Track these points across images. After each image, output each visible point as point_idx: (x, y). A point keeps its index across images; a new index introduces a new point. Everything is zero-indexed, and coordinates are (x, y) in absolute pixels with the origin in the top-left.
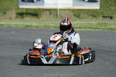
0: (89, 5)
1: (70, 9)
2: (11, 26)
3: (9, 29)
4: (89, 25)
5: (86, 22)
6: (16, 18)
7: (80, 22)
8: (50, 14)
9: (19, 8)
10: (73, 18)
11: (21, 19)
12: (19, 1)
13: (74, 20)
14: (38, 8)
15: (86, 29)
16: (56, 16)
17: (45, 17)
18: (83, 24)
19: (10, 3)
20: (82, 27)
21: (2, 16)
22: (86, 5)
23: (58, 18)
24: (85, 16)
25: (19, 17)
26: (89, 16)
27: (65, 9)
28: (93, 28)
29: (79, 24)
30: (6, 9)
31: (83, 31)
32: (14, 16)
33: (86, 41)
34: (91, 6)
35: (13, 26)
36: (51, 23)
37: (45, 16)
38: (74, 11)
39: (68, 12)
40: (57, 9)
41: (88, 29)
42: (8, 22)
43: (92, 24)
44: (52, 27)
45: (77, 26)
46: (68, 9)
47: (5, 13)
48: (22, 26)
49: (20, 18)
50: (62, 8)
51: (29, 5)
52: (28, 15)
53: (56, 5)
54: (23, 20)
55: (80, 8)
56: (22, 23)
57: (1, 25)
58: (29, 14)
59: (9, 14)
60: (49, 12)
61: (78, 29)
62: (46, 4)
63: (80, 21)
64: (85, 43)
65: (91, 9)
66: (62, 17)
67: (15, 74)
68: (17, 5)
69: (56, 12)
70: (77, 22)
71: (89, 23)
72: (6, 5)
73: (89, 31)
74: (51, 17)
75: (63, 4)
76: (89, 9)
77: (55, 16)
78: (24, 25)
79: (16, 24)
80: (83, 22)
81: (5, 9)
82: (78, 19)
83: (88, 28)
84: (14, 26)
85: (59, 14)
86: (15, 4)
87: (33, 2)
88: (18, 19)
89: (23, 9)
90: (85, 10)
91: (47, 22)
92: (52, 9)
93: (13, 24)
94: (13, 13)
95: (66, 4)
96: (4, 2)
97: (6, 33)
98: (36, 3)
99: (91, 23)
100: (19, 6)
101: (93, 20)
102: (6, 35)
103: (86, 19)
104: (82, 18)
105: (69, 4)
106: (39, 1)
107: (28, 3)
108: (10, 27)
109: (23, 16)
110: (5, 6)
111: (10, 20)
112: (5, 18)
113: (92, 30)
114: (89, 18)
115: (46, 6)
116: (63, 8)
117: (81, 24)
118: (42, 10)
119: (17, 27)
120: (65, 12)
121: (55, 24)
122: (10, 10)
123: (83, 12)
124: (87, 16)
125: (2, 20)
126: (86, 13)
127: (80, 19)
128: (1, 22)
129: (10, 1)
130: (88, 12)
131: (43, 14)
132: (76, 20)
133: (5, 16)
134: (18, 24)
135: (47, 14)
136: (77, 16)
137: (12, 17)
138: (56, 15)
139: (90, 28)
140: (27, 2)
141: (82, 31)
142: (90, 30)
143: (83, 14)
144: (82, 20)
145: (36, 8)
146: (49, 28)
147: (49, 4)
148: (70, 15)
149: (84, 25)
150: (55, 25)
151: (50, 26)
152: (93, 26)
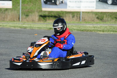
0: (112, 8)
1: (93, 12)
2: (34, 28)
3: (32, 32)
4: (113, 28)
5: (109, 26)
6: (39, 20)
7: (104, 26)
8: (73, 17)
9: (42, 11)
10: (96, 21)
11: (44, 22)
12: (41, 4)
13: (97, 23)
14: (60, 11)
15: (109, 33)
16: (79, 19)
17: (68, 20)
18: (106, 27)
19: (33, 6)
20: (105, 30)
21: (25, 18)
22: (109, 8)
23: (81, 21)
24: (108, 19)
25: (41, 19)
26: (113, 19)
27: (88, 12)
28: (116, 32)
29: (102, 27)
30: (29, 12)
31: (107, 34)
32: (37, 18)
33: (110, 44)
34: (114, 9)
35: (35, 29)
36: (74, 26)
37: (67, 18)
38: (97, 14)
39: (91, 15)
40: (80, 12)
41: (112, 33)
42: (31, 24)
43: (116, 27)
44: (75, 30)
45: (100, 29)
46: (91, 12)
47: (27, 16)
48: (45, 29)
49: (42, 21)
50: (85, 11)
51: (52, 8)
52: (50, 17)
53: (79, 7)
54: (46, 22)
55: (103, 11)
56: (44, 26)
57: (24, 28)
58: (52, 16)
59: (31, 17)
60: (72, 14)
61: (101, 32)
62: (69, 7)
63: (103, 24)
64: (108, 46)
65: (114, 12)
66: (85, 20)
67: (38, 76)
68: (40, 8)
69: (79, 15)
70: (101, 25)
71: (113, 26)
72: (28, 7)
73: (112, 34)
74: (73, 20)
75: (86, 7)
76: (112, 12)
77: (77, 19)
78: (46, 28)
79: (39, 26)
80: (107, 25)
81: (27, 11)
82: (101, 22)
83: (111, 31)
84: (37, 29)
85: (82, 17)
86: (38, 6)
87: (56, 4)
88: (41, 21)
89: (45, 11)
90: (108, 13)
91: (70, 25)
92: (75, 12)
93: (36, 27)
94: (35, 15)
95: (89, 7)
96: (27, 4)
97: (29, 36)
98: (58, 6)
99: (114, 26)
100: (42, 9)
101: (116, 23)
102: (29, 38)
103: (109, 22)
104: (105, 22)
105: (92, 7)
106: (62, 4)
107: (51, 6)
108: (32, 29)
109: (45, 18)
110: (28, 9)
111: (33, 23)
112: (28, 21)
113: (116, 33)
114: (112, 21)
115: (68, 9)
116: (87, 11)
117: (104, 27)
118: (65, 13)
119: (40, 30)
120: (88, 15)
121: (78, 26)
122: (33, 13)
123: (106, 15)
124: (110, 19)
125: (25, 22)
126: (109, 16)
127: (103, 22)
128: (24, 24)
129: (33, 3)
130: (111, 15)
131: (65, 17)
132: (99, 23)
133: (27, 19)
134: (41, 26)
135: (70, 16)
136: (100, 19)
137: (34, 19)
138: (79, 17)
139: (113, 31)
140: (50, 4)
141: (105, 34)
142: (114, 33)
143: (106, 17)
144: (105, 24)
145: (59, 11)
146: (72, 31)
147: (72, 7)
148: (93, 17)
149: (108, 28)
150: (78, 28)
151: (73, 29)
152: (116, 29)
